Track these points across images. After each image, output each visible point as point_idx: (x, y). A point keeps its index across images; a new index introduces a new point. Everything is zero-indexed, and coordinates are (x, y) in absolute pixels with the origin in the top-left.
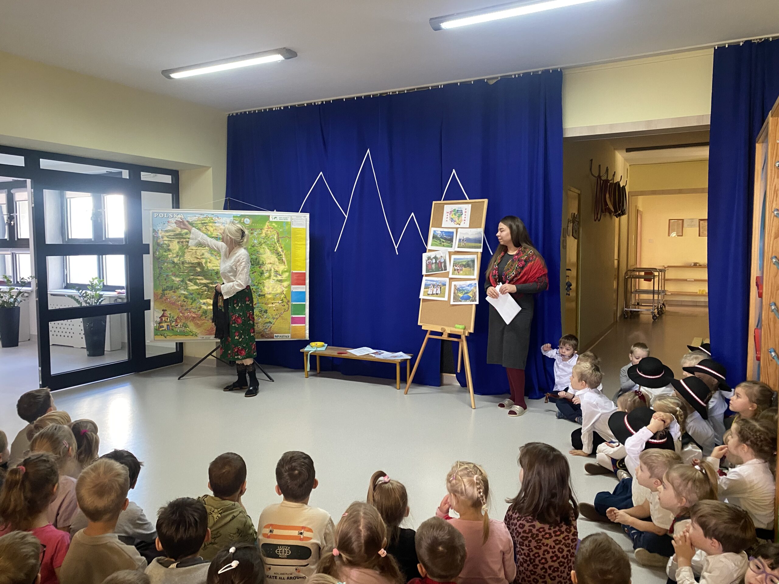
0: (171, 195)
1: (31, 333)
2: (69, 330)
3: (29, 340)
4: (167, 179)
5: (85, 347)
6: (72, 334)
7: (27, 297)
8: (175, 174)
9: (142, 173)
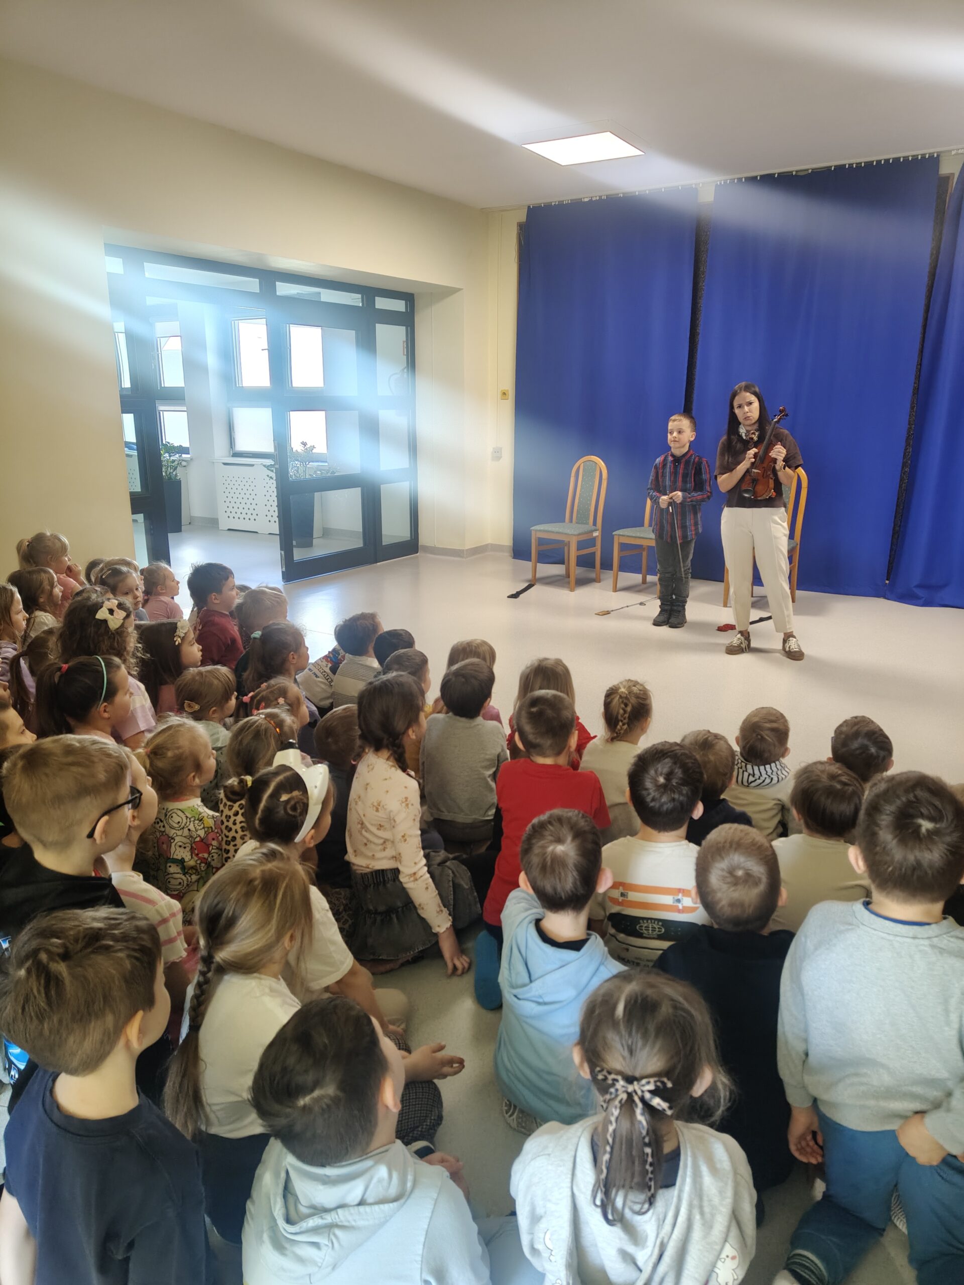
0: (405, 327)
1: (192, 515)
2: (251, 511)
3: (190, 523)
4: (399, 306)
5: (278, 533)
6: (254, 516)
7: (185, 466)
8: (409, 298)
9: (377, 299)
